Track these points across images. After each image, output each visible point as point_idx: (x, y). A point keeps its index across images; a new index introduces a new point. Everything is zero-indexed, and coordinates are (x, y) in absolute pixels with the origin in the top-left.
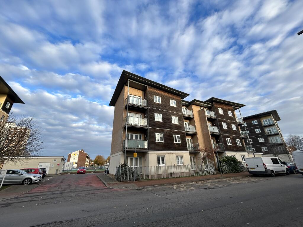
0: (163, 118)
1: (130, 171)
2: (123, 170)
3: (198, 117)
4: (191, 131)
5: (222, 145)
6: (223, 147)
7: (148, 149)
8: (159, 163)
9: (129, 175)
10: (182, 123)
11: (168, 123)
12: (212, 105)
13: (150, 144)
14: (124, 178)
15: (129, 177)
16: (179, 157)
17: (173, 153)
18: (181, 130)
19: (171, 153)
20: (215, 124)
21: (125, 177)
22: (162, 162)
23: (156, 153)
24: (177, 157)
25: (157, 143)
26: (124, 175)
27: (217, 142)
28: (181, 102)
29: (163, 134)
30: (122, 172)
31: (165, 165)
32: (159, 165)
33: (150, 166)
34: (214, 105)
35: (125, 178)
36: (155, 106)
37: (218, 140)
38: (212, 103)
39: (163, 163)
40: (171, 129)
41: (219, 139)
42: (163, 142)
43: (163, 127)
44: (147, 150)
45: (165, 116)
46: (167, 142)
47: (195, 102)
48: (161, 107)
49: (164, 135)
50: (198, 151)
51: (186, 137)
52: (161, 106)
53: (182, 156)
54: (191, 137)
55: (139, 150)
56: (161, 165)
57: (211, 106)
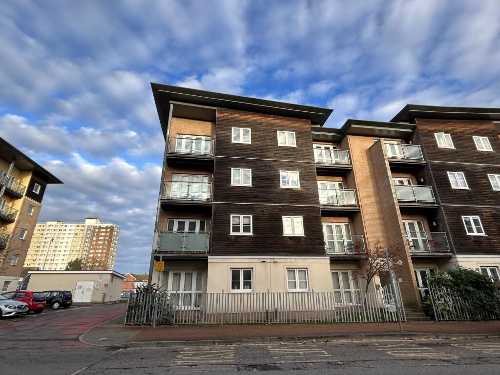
0: (254, 178)
1: (149, 303)
2: (135, 300)
3: (367, 166)
4: (341, 203)
5: (445, 236)
6: (450, 243)
7: (209, 253)
8: (235, 285)
9: (148, 312)
10: (312, 184)
11: (270, 187)
12: (414, 128)
13: (213, 241)
14: (134, 318)
15: (148, 316)
16: (297, 271)
17: (276, 262)
18: (307, 203)
19: (272, 261)
20: (422, 180)
21: (138, 316)
22: (245, 284)
23: (226, 261)
24: (291, 270)
25: (233, 238)
26: (135, 310)
27: (432, 228)
28: (313, 132)
29: (251, 216)
30: (131, 305)
31: (253, 291)
32: (236, 291)
33: (209, 291)
34: (419, 127)
35: (138, 318)
36: (233, 152)
37: (435, 224)
38: (412, 121)
39: (248, 284)
40: (274, 203)
41: (436, 221)
42: (251, 234)
43: (252, 199)
44: (206, 255)
45: (259, 173)
46: (262, 236)
47: (353, 126)
48: (250, 152)
49: (253, 218)
50: (364, 257)
51: (323, 219)
52: (252, 150)
53: (307, 268)
54: (346, 220)
55: (186, 255)
56: (242, 290)
57: (410, 131)
